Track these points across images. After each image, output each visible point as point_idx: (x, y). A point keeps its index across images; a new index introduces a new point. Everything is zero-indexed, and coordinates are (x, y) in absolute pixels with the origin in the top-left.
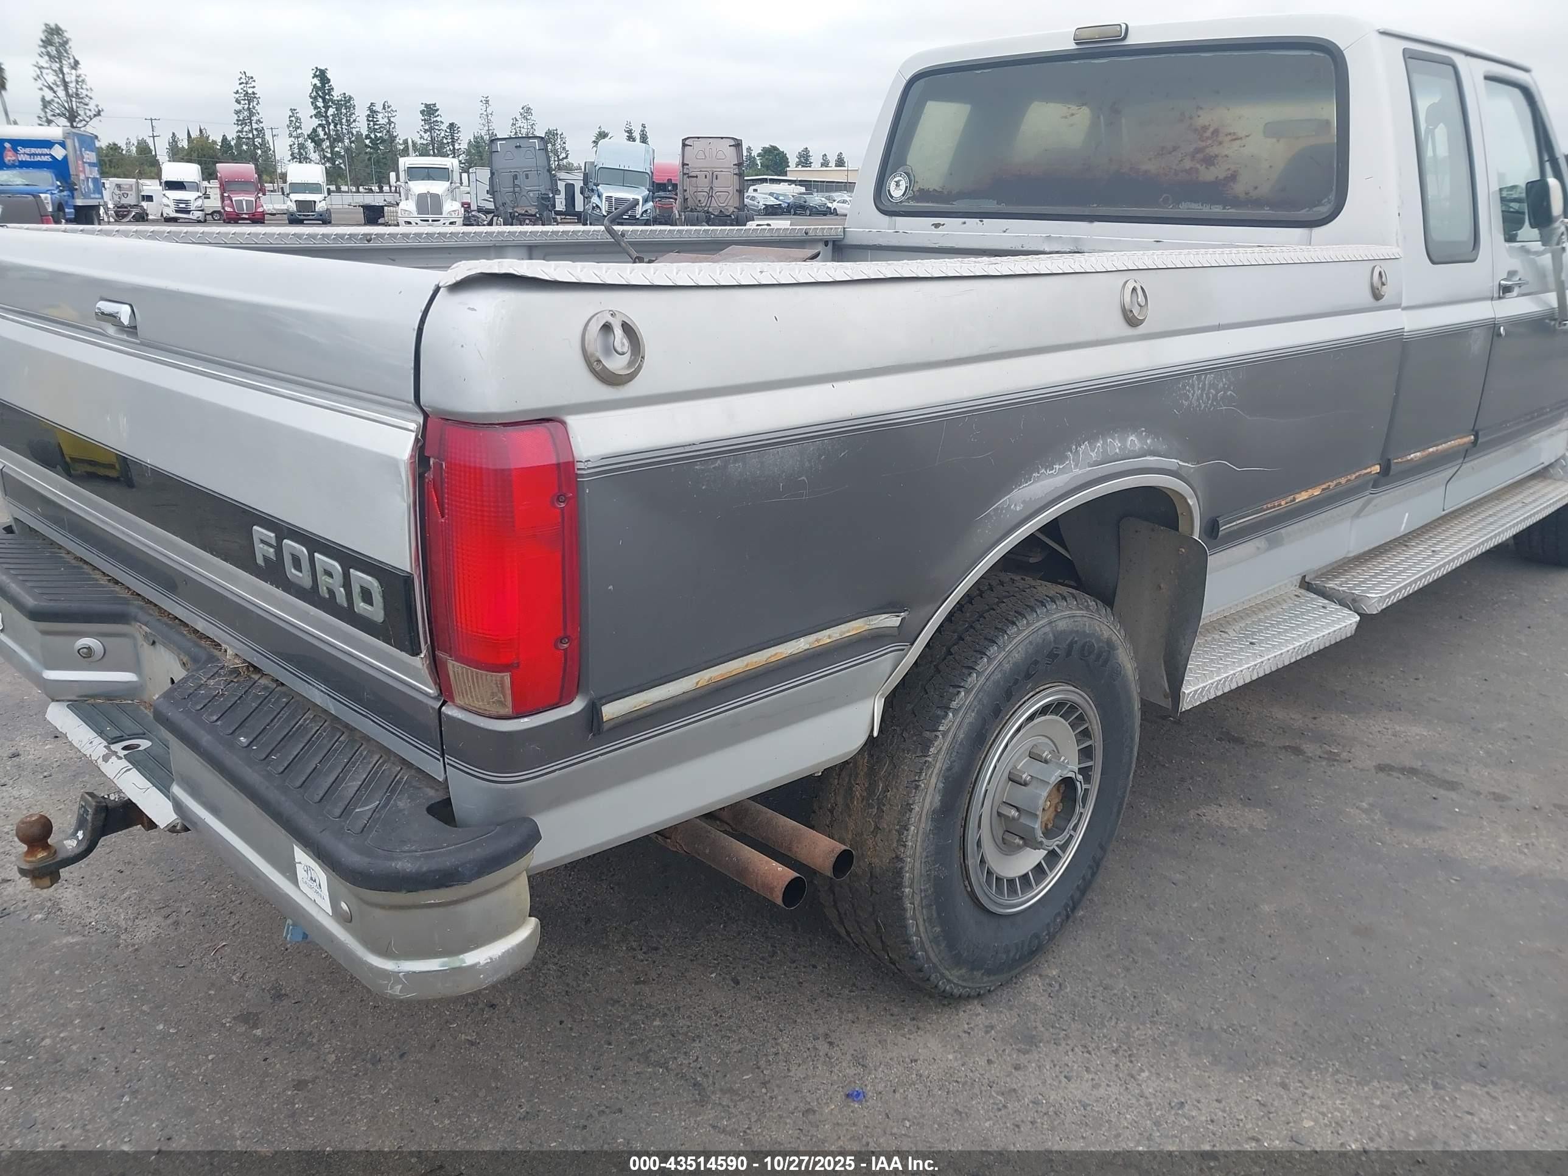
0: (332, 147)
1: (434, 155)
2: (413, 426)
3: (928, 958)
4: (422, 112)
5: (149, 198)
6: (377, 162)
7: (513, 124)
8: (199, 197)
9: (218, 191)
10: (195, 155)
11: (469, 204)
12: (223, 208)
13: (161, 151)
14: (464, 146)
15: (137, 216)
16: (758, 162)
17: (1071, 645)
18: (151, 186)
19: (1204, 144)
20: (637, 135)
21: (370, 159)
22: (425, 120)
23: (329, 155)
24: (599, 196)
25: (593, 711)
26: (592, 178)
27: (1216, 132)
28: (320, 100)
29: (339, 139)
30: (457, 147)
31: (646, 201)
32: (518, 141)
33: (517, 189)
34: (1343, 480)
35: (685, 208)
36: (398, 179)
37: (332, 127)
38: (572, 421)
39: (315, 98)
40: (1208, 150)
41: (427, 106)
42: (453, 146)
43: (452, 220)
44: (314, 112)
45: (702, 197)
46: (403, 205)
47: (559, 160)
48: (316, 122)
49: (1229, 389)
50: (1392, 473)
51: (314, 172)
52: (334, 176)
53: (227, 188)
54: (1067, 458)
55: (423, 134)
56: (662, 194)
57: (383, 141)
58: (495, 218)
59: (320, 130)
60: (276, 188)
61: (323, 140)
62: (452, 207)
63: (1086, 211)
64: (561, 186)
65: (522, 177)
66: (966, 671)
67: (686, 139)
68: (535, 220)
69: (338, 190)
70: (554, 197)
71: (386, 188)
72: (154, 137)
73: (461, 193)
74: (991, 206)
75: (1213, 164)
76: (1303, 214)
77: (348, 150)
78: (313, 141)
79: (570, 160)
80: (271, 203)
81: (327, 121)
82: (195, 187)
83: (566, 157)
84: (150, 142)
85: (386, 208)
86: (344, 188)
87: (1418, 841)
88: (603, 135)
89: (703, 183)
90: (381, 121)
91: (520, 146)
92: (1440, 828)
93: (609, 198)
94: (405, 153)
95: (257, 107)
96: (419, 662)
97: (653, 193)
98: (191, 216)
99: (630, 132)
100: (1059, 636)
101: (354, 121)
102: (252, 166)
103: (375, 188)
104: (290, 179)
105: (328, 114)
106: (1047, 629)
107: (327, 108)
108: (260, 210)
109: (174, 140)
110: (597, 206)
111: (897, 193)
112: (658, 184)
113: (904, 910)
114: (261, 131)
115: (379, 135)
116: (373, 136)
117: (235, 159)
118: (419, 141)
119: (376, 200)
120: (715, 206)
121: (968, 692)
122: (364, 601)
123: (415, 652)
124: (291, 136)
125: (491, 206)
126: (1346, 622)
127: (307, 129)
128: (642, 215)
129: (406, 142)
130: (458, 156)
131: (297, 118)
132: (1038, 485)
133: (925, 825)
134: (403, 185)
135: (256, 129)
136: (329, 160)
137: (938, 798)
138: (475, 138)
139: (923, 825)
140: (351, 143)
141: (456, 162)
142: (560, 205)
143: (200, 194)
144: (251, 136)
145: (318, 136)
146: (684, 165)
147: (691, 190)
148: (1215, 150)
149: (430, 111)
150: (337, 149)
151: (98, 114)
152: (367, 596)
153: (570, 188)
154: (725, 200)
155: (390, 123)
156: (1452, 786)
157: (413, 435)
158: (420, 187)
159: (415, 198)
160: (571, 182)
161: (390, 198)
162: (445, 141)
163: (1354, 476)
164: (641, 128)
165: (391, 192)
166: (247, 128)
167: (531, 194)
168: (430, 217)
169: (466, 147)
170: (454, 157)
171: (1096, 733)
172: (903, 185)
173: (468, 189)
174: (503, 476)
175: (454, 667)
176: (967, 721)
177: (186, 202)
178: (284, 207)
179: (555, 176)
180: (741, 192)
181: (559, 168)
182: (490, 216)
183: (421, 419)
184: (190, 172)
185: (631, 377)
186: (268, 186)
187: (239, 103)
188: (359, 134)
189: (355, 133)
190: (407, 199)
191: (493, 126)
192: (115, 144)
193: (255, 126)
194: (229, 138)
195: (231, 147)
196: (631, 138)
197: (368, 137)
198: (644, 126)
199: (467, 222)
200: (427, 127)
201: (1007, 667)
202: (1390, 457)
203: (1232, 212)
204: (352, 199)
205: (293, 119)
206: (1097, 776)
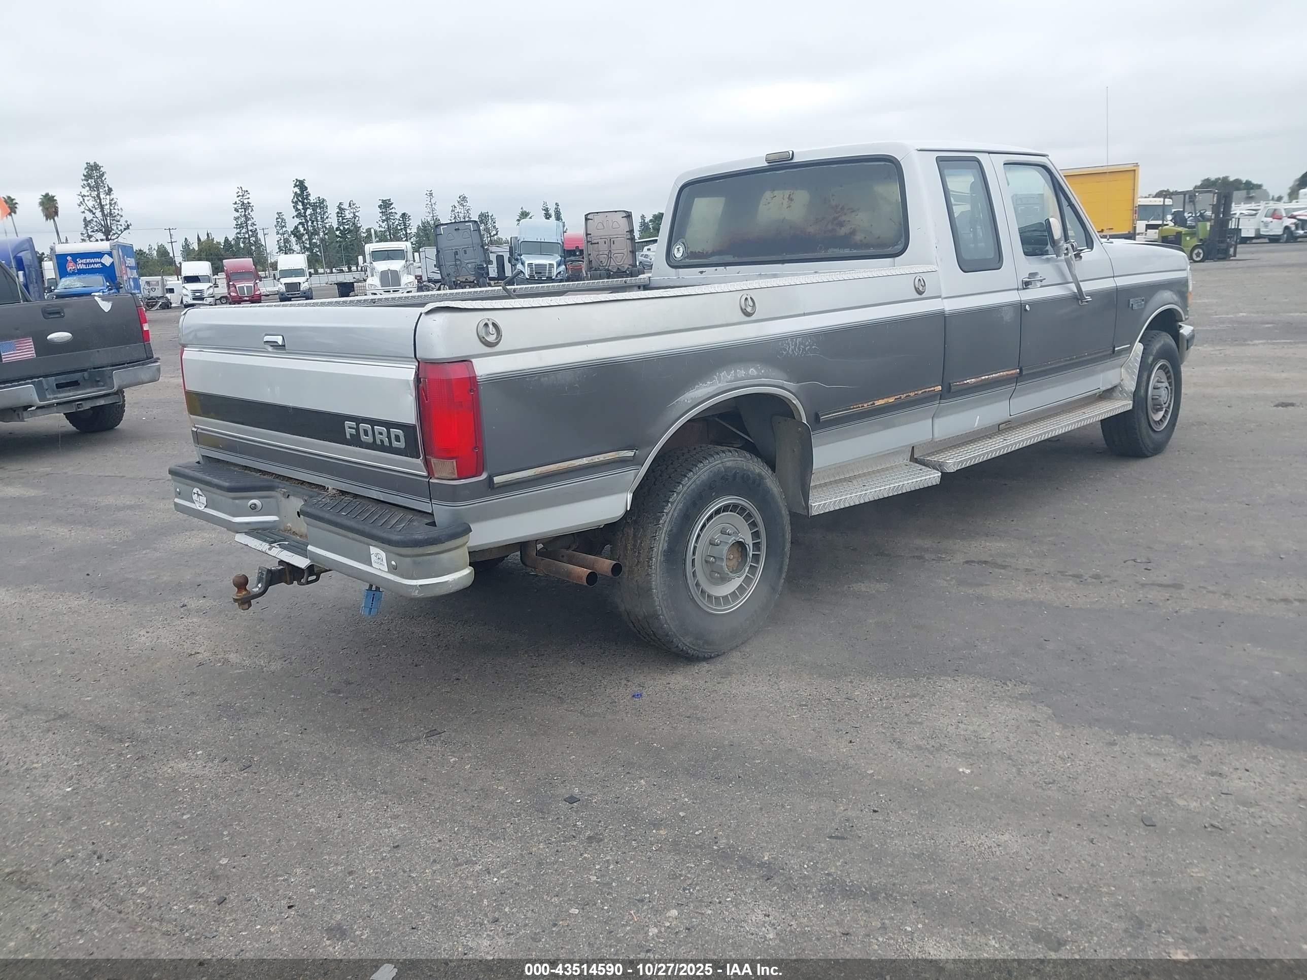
0: (310, 239)
1: (391, 240)
2: (414, 367)
3: (671, 629)
4: (380, 207)
5: (171, 291)
6: (346, 248)
7: (453, 211)
8: (211, 287)
9: (225, 281)
10: (203, 255)
11: (421, 276)
12: (229, 294)
13: (177, 254)
14: (413, 230)
15: (164, 305)
16: (651, 226)
17: (736, 473)
18: (172, 281)
19: (837, 215)
20: (552, 212)
21: (340, 246)
22: (382, 212)
23: (308, 246)
24: (523, 264)
25: (490, 478)
26: (516, 250)
27: (842, 209)
28: (300, 204)
29: (316, 232)
30: (409, 231)
31: (559, 265)
32: (457, 225)
33: (458, 263)
34: (912, 394)
35: (590, 268)
36: (365, 261)
37: (310, 224)
38: (473, 360)
39: (296, 203)
40: (840, 219)
41: (383, 201)
42: (406, 231)
43: (409, 290)
44: (296, 214)
45: (603, 258)
46: (369, 281)
47: (490, 237)
48: (297, 221)
49: (813, 345)
50: (952, 391)
51: (298, 260)
52: (313, 262)
53: (232, 278)
54: (714, 379)
55: (381, 223)
56: (573, 258)
57: (350, 231)
58: (442, 286)
59: (300, 227)
60: (267, 275)
61: (303, 235)
62: (407, 279)
63: (780, 258)
64: (493, 257)
65: (461, 253)
66: (677, 484)
67: (587, 215)
68: (472, 284)
69: (316, 273)
70: (487, 266)
71: (354, 268)
72: (172, 242)
73: (415, 268)
74: (730, 258)
75: (843, 226)
76: (889, 250)
77: (322, 240)
78: (295, 236)
79: (499, 235)
80: (266, 287)
81: (306, 220)
82: (207, 279)
83: (497, 234)
84: (169, 248)
85: (355, 284)
86: (321, 271)
87: (971, 591)
88: (524, 215)
89: (603, 247)
90: (348, 216)
91: (458, 229)
92: (986, 585)
93: (530, 265)
94: (368, 239)
95: (251, 214)
96: (419, 461)
97: (565, 259)
98: (204, 302)
99: (547, 210)
100: (727, 469)
101: (327, 218)
102: (251, 259)
103: (345, 269)
104: (279, 268)
105: (307, 214)
106: (720, 465)
107: (305, 209)
108: (258, 293)
109: (186, 244)
110: (522, 272)
111: (679, 255)
112: (568, 251)
113: (655, 601)
114: (255, 232)
115: (346, 227)
116: (342, 228)
117: (235, 256)
118: (379, 229)
119: (347, 278)
120: (613, 265)
121: (678, 494)
122: (397, 441)
123: (418, 457)
124: (278, 233)
125: (438, 277)
126: (932, 477)
127: (290, 226)
128: (557, 276)
129: (369, 230)
130: (410, 239)
131: (283, 219)
132: (700, 391)
133: (660, 558)
134: (369, 265)
135: (251, 231)
136: (308, 249)
137: (666, 545)
138: (423, 223)
139: (659, 558)
140: (325, 235)
141: (408, 244)
142: (493, 271)
143: (211, 284)
144: (247, 236)
145: (300, 231)
146: (587, 234)
147: (594, 254)
148: (844, 218)
149: (386, 205)
150: (314, 241)
151: (128, 227)
152: (397, 438)
153: (500, 258)
154: (621, 259)
155: (355, 216)
156: (1004, 567)
157: (414, 370)
158: (382, 266)
159: (379, 275)
160: (501, 254)
161: (357, 275)
162: (399, 228)
163: (920, 392)
164: (555, 206)
165: (357, 271)
166: (244, 230)
167: (470, 266)
168: (391, 288)
169: (416, 231)
170: (406, 240)
171: (760, 524)
172: (681, 250)
173: (420, 264)
174: (448, 382)
175: (433, 461)
176: (678, 508)
177: (201, 291)
178: (276, 289)
179: (487, 249)
180: (633, 252)
181: (492, 243)
182: (438, 285)
183: (417, 364)
184: (203, 268)
185: (497, 343)
186: (261, 274)
187: (238, 211)
188: (331, 227)
189: (327, 227)
190: (372, 276)
191: (437, 213)
192: (140, 250)
193: (250, 228)
194: (230, 239)
195: (231, 246)
196: (548, 216)
197: (338, 229)
198: (557, 204)
199: (420, 289)
200: (384, 218)
201: (698, 482)
202: (951, 382)
203: (855, 252)
204: (327, 278)
205: (279, 220)
206: (764, 547)
